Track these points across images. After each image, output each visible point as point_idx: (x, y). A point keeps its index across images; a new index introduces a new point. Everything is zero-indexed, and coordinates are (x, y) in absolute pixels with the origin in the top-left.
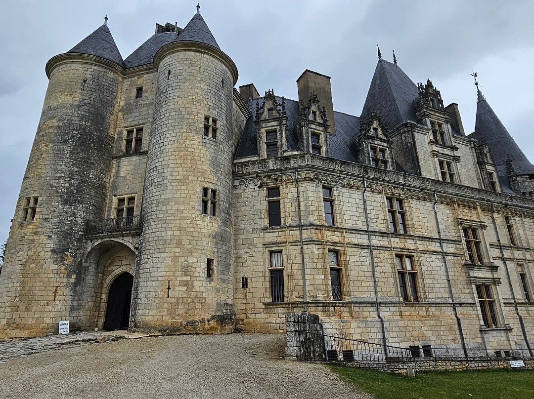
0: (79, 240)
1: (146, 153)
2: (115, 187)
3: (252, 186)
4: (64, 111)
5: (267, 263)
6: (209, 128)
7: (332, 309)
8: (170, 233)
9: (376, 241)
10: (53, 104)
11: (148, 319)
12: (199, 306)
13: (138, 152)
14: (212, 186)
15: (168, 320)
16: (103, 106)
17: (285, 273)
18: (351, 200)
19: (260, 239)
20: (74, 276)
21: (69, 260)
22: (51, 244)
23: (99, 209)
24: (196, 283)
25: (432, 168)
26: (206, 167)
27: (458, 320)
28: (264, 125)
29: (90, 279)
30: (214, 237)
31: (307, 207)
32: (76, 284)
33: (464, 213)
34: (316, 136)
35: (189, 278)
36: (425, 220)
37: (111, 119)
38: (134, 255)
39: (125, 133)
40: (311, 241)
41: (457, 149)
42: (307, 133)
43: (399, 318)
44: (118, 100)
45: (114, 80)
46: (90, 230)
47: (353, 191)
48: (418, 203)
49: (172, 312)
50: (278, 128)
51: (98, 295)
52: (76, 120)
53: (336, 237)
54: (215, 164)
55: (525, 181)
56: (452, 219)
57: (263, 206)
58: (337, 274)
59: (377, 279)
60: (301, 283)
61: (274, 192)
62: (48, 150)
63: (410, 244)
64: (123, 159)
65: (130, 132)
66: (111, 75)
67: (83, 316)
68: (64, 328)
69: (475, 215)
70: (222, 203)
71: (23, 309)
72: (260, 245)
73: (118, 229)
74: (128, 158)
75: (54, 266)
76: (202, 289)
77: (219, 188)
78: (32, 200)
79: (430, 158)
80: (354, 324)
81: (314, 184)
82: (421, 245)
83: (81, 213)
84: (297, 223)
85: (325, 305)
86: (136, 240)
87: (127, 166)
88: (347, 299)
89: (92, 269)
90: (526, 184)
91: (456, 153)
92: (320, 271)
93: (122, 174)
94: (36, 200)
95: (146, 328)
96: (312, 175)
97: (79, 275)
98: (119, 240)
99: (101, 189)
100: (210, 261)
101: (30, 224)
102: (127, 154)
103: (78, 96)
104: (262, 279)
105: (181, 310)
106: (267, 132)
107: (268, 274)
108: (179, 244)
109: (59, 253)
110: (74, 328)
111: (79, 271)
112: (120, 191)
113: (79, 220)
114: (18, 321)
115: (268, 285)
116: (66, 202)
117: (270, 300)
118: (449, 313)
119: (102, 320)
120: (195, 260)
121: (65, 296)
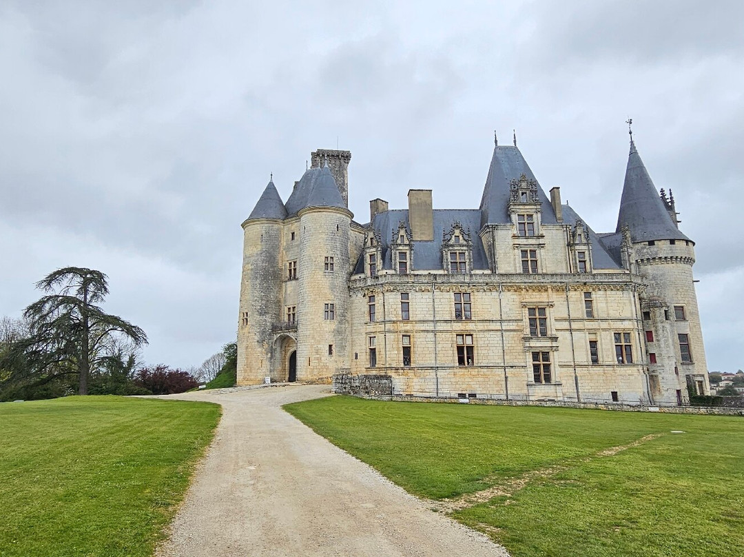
0: (270, 335)
1: (298, 279)
2: (285, 301)
3: (359, 295)
4: (254, 258)
5: (368, 344)
6: (329, 265)
7: (401, 371)
8: (309, 332)
9: (440, 327)
10: (248, 254)
11: (302, 376)
12: (325, 370)
13: (295, 279)
14: (330, 302)
15: (310, 377)
16: (274, 250)
17: (376, 350)
18: (424, 301)
19: (364, 329)
20: (270, 354)
21: (266, 346)
22: (257, 338)
23: (278, 316)
24: (322, 358)
25: (512, 259)
26: (327, 291)
27: (506, 378)
28: (368, 251)
29: (278, 355)
30: (333, 332)
31: (389, 309)
32: (271, 358)
33: (532, 296)
34: (403, 254)
35: (318, 356)
36: (489, 307)
37: (279, 257)
38: (295, 342)
39: (288, 264)
40: (389, 331)
41: (542, 236)
42: (395, 254)
43: (453, 376)
44: (282, 242)
45: (278, 230)
46: (275, 329)
47: (426, 293)
48: (484, 294)
49: (311, 373)
50: (376, 253)
51: (283, 363)
52: (260, 264)
53: (409, 327)
54: (333, 288)
55: (643, 248)
56: (517, 303)
57: (366, 309)
58: (407, 351)
59: (437, 352)
60: (384, 356)
61: (372, 298)
62: (248, 283)
63: (470, 326)
64: (288, 283)
65: (290, 264)
66: (276, 226)
67: (276, 375)
68: (268, 380)
69: (546, 296)
70: (338, 311)
71: (248, 371)
72: (364, 334)
73: (288, 328)
74: (290, 282)
75: (260, 349)
76: (326, 361)
77: (336, 302)
78: (245, 314)
79: (511, 251)
80: (416, 380)
81: (394, 293)
82: (480, 326)
83: (268, 319)
84: (383, 320)
85: (397, 369)
86: (295, 334)
87: (290, 286)
88: (413, 365)
89: (278, 349)
90: (645, 251)
91: (541, 241)
92: (395, 349)
93: (288, 292)
94: (247, 314)
95: (301, 381)
96: (392, 288)
97: (272, 353)
98: (288, 334)
99: (278, 303)
100: (330, 346)
101: (246, 327)
102: (290, 279)
103: (260, 247)
104: (365, 354)
105: (316, 372)
106: (370, 256)
107: (368, 351)
108: (313, 338)
109: (261, 342)
110: (272, 381)
111: (272, 351)
112: (288, 303)
113: (268, 324)
114: (248, 377)
115: (368, 357)
116: (261, 314)
117: (369, 366)
118: (500, 373)
119: (287, 376)
120: (322, 346)
121: (266, 364)
